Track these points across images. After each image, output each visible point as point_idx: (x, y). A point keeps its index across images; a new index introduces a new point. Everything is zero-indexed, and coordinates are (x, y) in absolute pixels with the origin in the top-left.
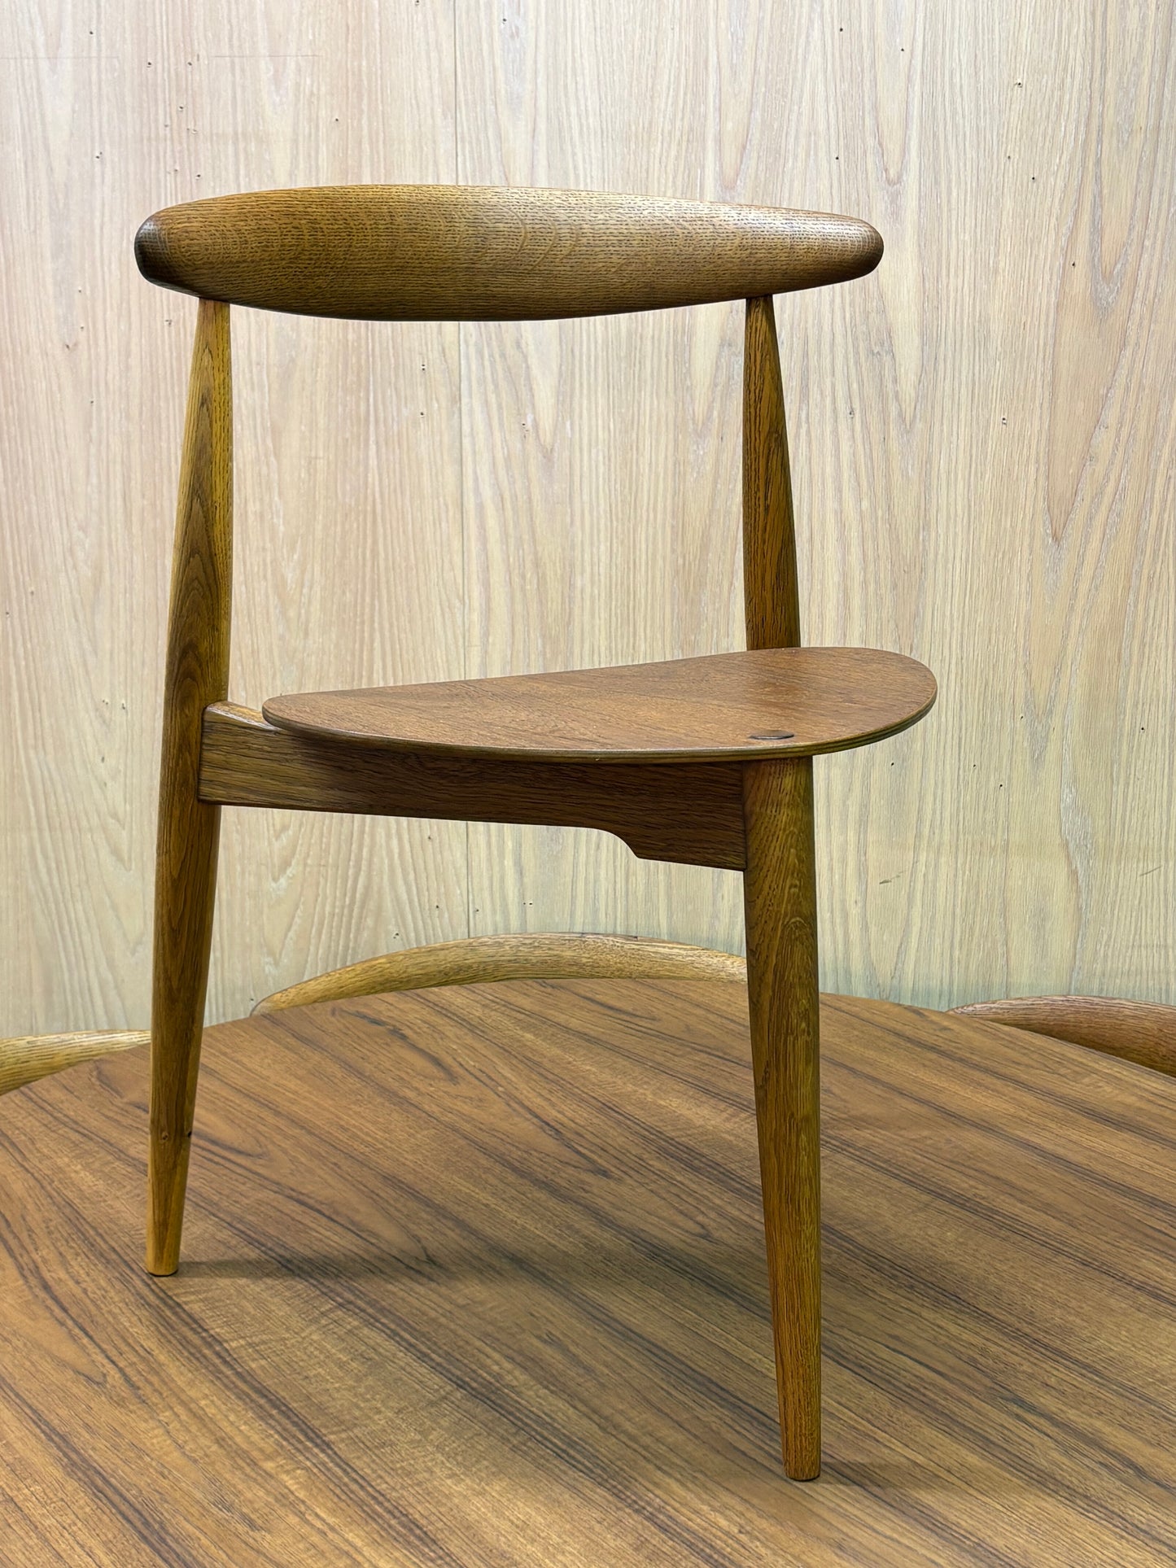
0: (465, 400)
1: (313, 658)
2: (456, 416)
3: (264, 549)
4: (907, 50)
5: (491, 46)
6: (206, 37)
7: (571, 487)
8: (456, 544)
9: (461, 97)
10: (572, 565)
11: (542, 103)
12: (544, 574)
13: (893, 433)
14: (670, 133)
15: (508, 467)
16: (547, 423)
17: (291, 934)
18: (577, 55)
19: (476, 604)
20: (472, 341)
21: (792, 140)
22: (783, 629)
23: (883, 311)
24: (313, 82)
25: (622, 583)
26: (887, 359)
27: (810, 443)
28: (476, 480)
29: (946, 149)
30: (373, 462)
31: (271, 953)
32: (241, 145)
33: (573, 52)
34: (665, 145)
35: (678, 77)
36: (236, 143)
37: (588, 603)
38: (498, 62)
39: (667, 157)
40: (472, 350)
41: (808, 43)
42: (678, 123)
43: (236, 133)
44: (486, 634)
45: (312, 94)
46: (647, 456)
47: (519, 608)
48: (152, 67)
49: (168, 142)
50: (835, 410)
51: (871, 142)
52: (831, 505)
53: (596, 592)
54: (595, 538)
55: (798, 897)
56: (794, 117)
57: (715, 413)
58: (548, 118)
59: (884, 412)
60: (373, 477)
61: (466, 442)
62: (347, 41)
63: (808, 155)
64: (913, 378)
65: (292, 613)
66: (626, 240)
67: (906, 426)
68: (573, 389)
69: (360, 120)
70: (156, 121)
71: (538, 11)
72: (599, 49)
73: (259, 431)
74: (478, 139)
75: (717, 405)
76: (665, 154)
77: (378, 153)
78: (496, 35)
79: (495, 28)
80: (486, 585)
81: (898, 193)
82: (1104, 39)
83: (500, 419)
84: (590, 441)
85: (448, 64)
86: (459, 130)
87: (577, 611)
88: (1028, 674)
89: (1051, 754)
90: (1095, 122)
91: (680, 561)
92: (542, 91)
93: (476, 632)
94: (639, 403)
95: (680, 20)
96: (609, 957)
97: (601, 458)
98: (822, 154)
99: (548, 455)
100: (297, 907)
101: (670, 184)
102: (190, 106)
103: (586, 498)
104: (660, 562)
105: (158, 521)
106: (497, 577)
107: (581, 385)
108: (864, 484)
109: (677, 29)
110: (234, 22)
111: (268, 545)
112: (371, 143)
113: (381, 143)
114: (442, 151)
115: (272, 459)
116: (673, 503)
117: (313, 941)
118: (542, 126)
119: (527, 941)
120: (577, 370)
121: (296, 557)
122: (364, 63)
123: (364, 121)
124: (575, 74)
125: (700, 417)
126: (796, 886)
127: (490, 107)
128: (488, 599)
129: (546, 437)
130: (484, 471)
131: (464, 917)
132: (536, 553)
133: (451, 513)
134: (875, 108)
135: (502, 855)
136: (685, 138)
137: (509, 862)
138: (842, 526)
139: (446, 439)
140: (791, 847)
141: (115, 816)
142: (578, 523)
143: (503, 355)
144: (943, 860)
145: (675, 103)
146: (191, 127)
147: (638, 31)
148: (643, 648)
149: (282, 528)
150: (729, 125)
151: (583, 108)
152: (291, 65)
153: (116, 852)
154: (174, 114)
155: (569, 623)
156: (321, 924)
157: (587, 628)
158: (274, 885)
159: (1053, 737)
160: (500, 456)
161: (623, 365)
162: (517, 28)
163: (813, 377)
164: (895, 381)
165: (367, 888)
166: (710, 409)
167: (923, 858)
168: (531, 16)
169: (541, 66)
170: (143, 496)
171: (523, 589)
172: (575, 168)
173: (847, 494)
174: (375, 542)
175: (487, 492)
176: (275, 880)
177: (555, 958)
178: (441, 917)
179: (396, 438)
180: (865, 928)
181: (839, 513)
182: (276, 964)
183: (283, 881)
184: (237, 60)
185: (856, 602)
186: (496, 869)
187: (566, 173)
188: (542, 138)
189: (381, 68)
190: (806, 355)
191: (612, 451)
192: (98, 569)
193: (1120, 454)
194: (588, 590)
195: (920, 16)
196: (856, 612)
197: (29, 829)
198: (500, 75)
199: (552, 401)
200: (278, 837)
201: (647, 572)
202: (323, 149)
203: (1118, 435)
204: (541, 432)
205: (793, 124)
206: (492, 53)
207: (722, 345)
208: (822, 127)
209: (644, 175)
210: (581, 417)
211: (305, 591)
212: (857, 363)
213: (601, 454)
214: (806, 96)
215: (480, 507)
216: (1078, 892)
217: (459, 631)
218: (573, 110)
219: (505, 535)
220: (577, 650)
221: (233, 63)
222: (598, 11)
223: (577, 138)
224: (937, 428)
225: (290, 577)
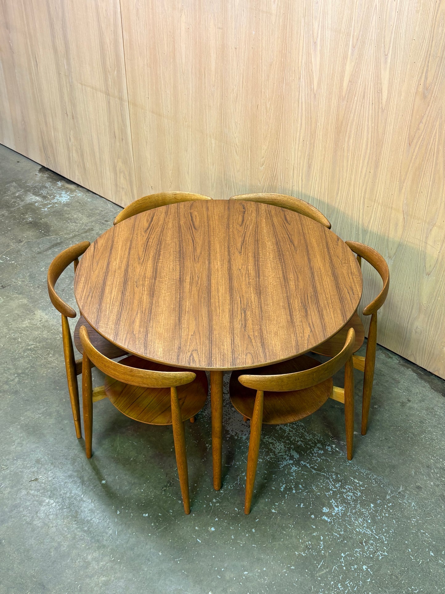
0: (301, 79)
2: (299, 82)
4: (392, 25)
7: (319, 103)
10: (317, 120)
11: (321, 19)
13: (380, 111)
14: (344, 32)
15: (308, 96)
16: (315, 88)
20: (304, 67)
21: (367, 40)
23: (381, 84)
24: (280, 4)
26: (381, 94)
27: (364, 108)
29: (398, 51)
30: (284, 87)
31: (259, 181)
32: (267, 15)
34: (343, 35)
38: (314, 8)
39: (343, 37)
40: (303, 69)
41: (373, 19)
42: (346, 31)
45: (280, 6)
46: (333, 101)
47: (307, 127)
50: (369, 103)
54: (322, 116)
56: (368, 35)
57: (347, 96)
58: (322, 23)
60: (284, 91)
61: (301, 88)
63: (370, 45)
64: (385, 100)
65: (268, 114)
67: (383, 111)
74: (309, 24)
75: (347, 94)
81: (387, 58)
82: (433, 33)
83: (307, 85)
84: (323, 95)
85: (305, 6)
87: (317, 131)
88: (401, 172)
89: (403, 191)
90: (429, 52)
95: (348, 7)
98: (373, 45)
99: (315, 95)
100: (264, 174)
103: (321, 107)
109: (348, 9)
118: (320, 24)
123: (289, 15)
125: (344, 96)
128: (302, 123)
129: (315, 92)
130: (303, 95)
132: (311, 115)
134: (384, 37)
135: (299, 176)
136: (347, 34)
137: (300, 178)
138: (368, 128)
139: (297, 86)
141: (236, 145)
142: (319, 111)
143: (309, 71)
144: (379, 206)
145: (346, 26)
147: (340, 8)
150: (355, 34)
151: (328, 23)
153: (236, 152)
156: (268, 178)
157: (319, 134)
159: (404, 187)
160: (306, 93)
163: (366, 94)
164: (382, 100)
165: (276, 174)
166: (346, 94)
167: (375, 204)
169: (321, 11)
171: (308, 123)
172: (326, 36)
173: (370, 121)
174: (283, 104)
175: (303, 100)
176: (261, 167)
178: (288, 185)
179: (288, 84)
180: (363, 215)
181: (368, 125)
182: (260, 183)
183: (262, 167)
185: (369, 146)
186: (298, 179)
187: (324, 36)
188: (320, 27)
189: (293, 4)
190: (365, 88)
191: (327, 98)
192: (237, 95)
193: (425, 130)
194: (319, 126)
195: (396, 18)
196: (369, 148)
197: (223, 142)
198: (314, 11)
199: (317, 84)
200: (262, 159)
201: (331, 126)
202: (281, 19)
203: (425, 126)
204: (314, 90)
205: (368, 37)
207: (349, 82)
208: (373, 39)
209: (338, 40)
210: (322, 89)
212: (375, 94)
213: (325, 98)
214: (371, 31)
215: (302, 103)
216: (405, 222)
217: (296, 127)
218: (326, 23)
219: (306, 110)
220: (316, 138)
223: (326, 29)
224: (389, 113)
225: (268, 106)
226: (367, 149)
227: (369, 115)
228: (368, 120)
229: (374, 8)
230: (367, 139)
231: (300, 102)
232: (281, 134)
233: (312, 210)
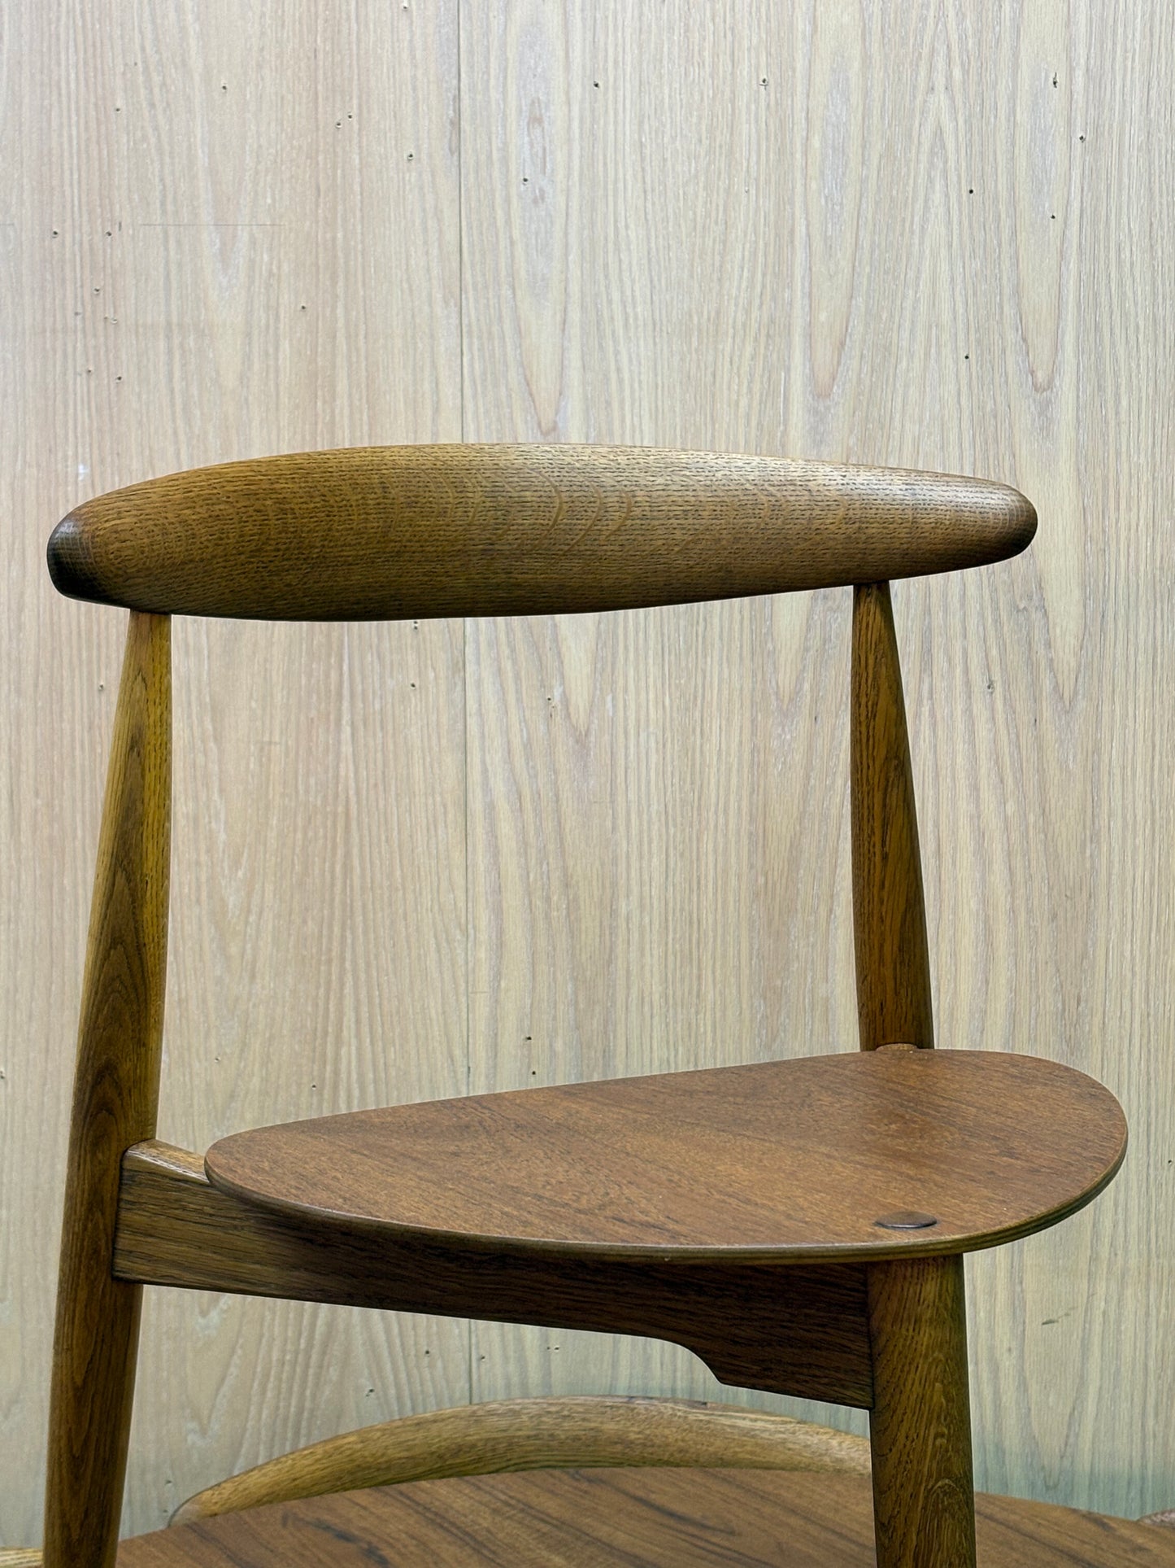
0: (470, 668)
1: (262, 1009)
2: (459, 688)
3: (198, 863)
4: (1059, 217)
5: (508, 214)
6: (130, 200)
7: (613, 782)
8: (457, 857)
9: (468, 276)
10: (614, 885)
11: (574, 288)
12: (576, 899)
13: (1046, 714)
14: (744, 325)
15: (529, 756)
16: (580, 699)
17: (225, 1389)
18: (621, 225)
19: (483, 936)
21: (905, 335)
22: (910, 1017)
24: (271, 259)
25: (682, 910)
26: (1036, 616)
27: (934, 726)
28: (485, 771)
29: (1113, 345)
30: (347, 749)
31: (196, 1416)
32: (176, 341)
33: (616, 221)
34: (738, 340)
35: (755, 254)
36: (169, 337)
37: (636, 936)
38: (516, 234)
39: (740, 357)
41: (926, 208)
42: (755, 313)
43: (169, 324)
44: (498, 975)
45: (271, 274)
46: (714, 740)
47: (542, 942)
48: (59, 238)
49: (80, 336)
50: (968, 683)
51: (1011, 337)
52: (964, 806)
53: (647, 920)
54: (646, 847)
55: (947, 1451)
56: (908, 304)
57: (806, 686)
58: (583, 307)
59: (1034, 684)
60: (346, 769)
61: (472, 722)
62: (317, 206)
63: (927, 354)
64: (1072, 641)
65: (234, 950)
66: (696, 510)
67: (1064, 706)
68: (614, 655)
69: (334, 308)
70: (64, 307)
71: (569, 168)
72: (649, 217)
73: (195, 708)
74: (490, 333)
75: (809, 675)
76: (737, 353)
77: (357, 350)
78: (514, 200)
79: (513, 191)
80: (498, 911)
81: (1049, 402)
83: (518, 691)
84: (638, 721)
85: (451, 236)
86: (465, 321)
87: (620, 946)
91: (761, 880)
92: (575, 272)
93: (484, 973)
94: (704, 672)
95: (757, 180)
96: (667, 1432)
97: (653, 745)
98: (946, 352)
99: (581, 740)
100: (233, 1352)
101: (745, 390)
102: (108, 289)
103: (632, 796)
104: (733, 882)
105: (56, 826)
106: (513, 900)
107: (626, 648)
108: (1010, 781)
109: (753, 192)
110: (168, 181)
111: (204, 858)
112: (348, 337)
113: (361, 337)
114: (442, 349)
115: (212, 744)
116: (751, 803)
117: (255, 1399)
118: (575, 316)
119: (553, 1409)
120: (621, 631)
121: (240, 874)
122: (340, 235)
123: (340, 311)
124: (618, 250)
125: (786, 692)
126: (943, 1436)
127: (506, 292)
128: (501, 932)
129: (580, 714)
130: (496, 760)
131: (464, 1367)
132: (565, 869)
133: (450, 816)
134: (1017, 292)
136: (764, 332)
138: (980, 835)
139: (444, 720)
140: (936, 1379)
142: (622, 829)
145: (751, 287)
146: (110, 314)
147: (702, 194)
148: (710, 996)
149: (222, 837)
150: (823, 317)
151: (629, 293)
152: (244, 236)
154: (87, 298)
155: (610, 962)
156: (267, 1376)
157: (634, 969)
158: (201, 1321)
160: (517, 742)
161: (682, 623)
162: (542, 191)
163: (938, 640)
164: (1048, 645)
166: (800, 680)
167: (1101, 1289)
168: (560, 176)
169: (573, 239)
170: (37, 794)
171: (547, 917)
172: (619, 370)
173: (986, 794)
174: (348, 855)
175: (499, 787)
176: (203, 1313)
177: (592, 1433)
178: (431, 1366)
179: (378, 717)
180: (1023, 1386)
182: (203, 1432)
183: (213, 1316)
184: (172, 230)
185: (1002, 937)
187: (607, 378)
188: (575, 331)
189: (363, 242)
190: (927, 611)
191: (668, 734)
194: (635, 920)
195: (1076, 174)
198: (520, 250)
199: (587, 670)
201: (715, 893)
202: (285, 346)
204: (572, 710)
205: (908, 314)
206: (508, 222)
208: (946, 317)
209: (710, 378)
210: (626, 690)
211: (252, 919)
212: (997, 621)
213: (652, 739)
214: (925, 276)
215: (490, 808)
217: (461, 972)
218: (616, 296)
219: (525, 844)
221: (166, 233)
222: (648, 168)
223: (621, 332)
224: (1106, 708)
225: (232, 901)
226: (987, 960)
227: (974, 759)
228: (975, 788)
229: (926, 147)
230: (985, 901)
231: (477, 805)
232: (349, 1052)
233: (747, 1433)
